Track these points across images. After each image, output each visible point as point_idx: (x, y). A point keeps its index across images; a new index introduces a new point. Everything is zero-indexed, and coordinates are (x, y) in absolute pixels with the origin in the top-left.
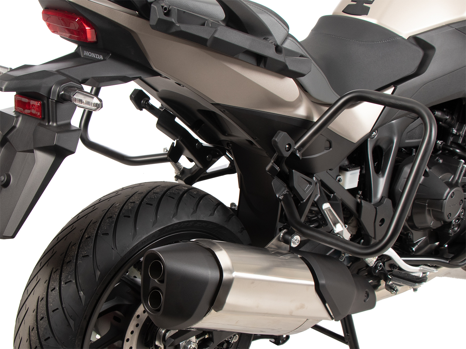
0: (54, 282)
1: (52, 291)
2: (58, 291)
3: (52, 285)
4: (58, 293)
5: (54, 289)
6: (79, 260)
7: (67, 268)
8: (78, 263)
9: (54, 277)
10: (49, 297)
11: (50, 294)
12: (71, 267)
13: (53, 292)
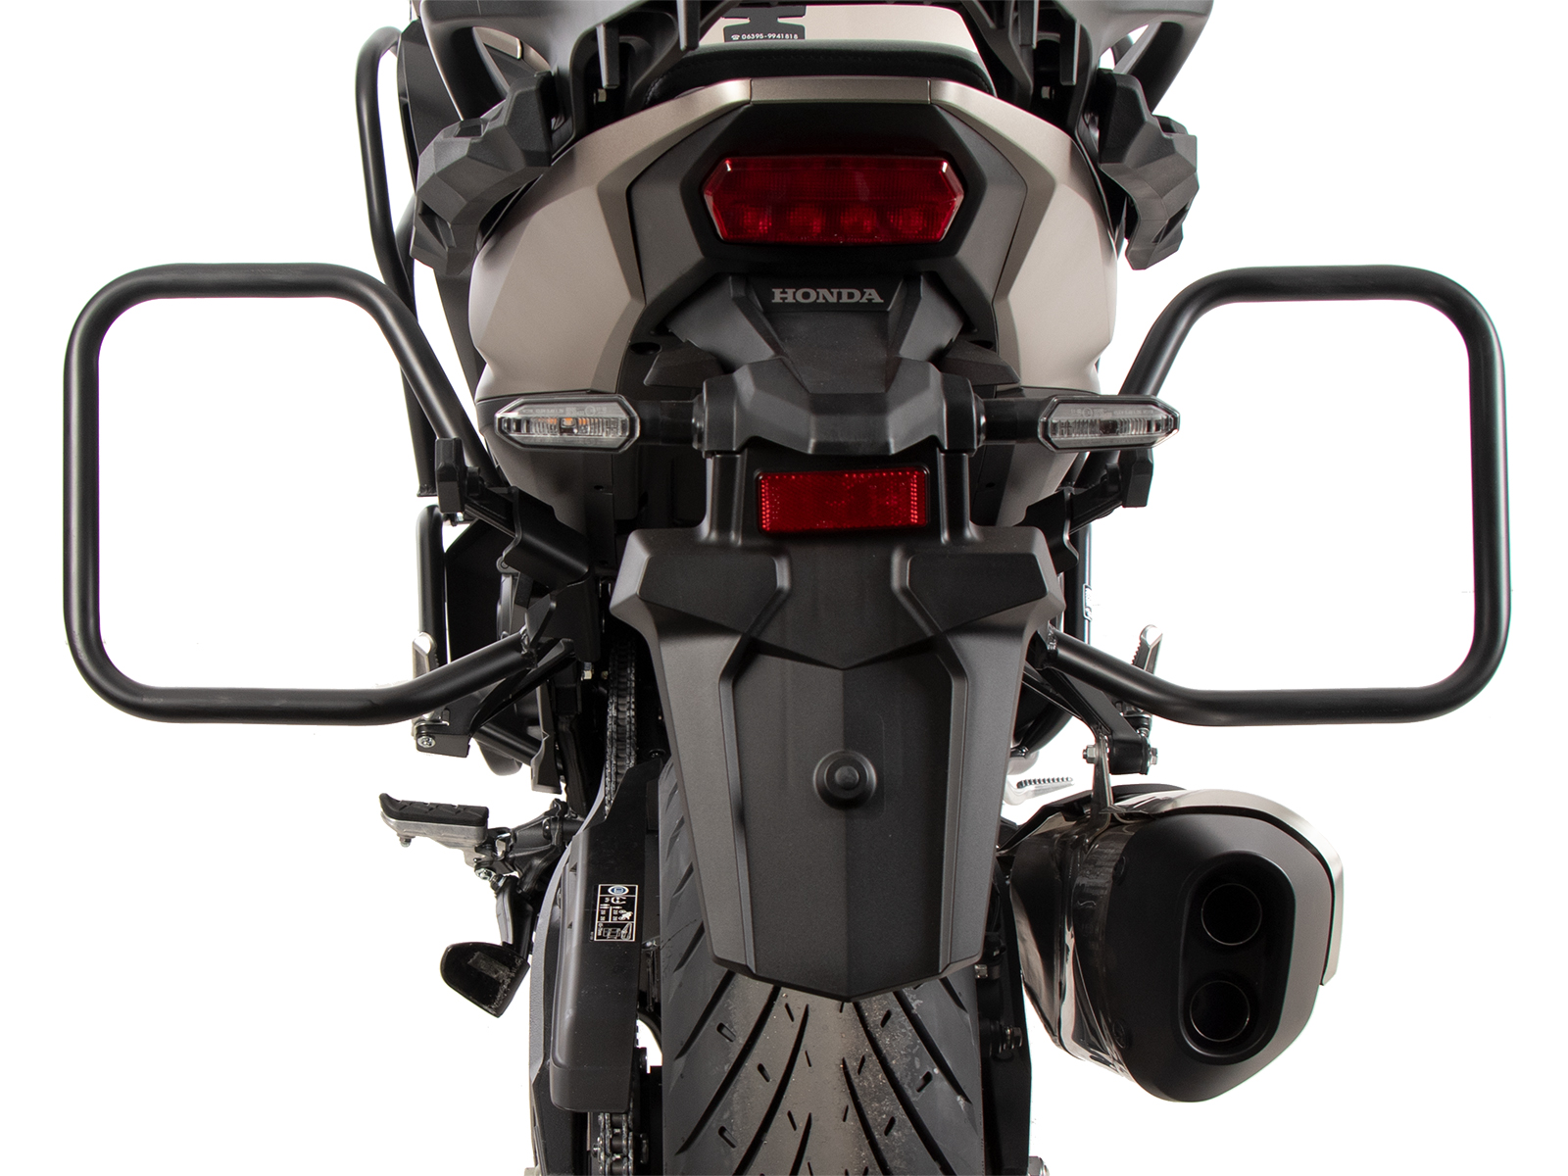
0: (879, 1102)
1: (887, 1131)
2: (910, 1124)
3: (881, 1114)
4: (914, 1131)
5: (892, 1122)
6: (914, 1000)
7: (893, 1039)
8: (915, 1008)
9: (870, 1087)
10: (887, 1156)
11: (886, 1145)
12: (903, 1030)
13: (894, 1133)
